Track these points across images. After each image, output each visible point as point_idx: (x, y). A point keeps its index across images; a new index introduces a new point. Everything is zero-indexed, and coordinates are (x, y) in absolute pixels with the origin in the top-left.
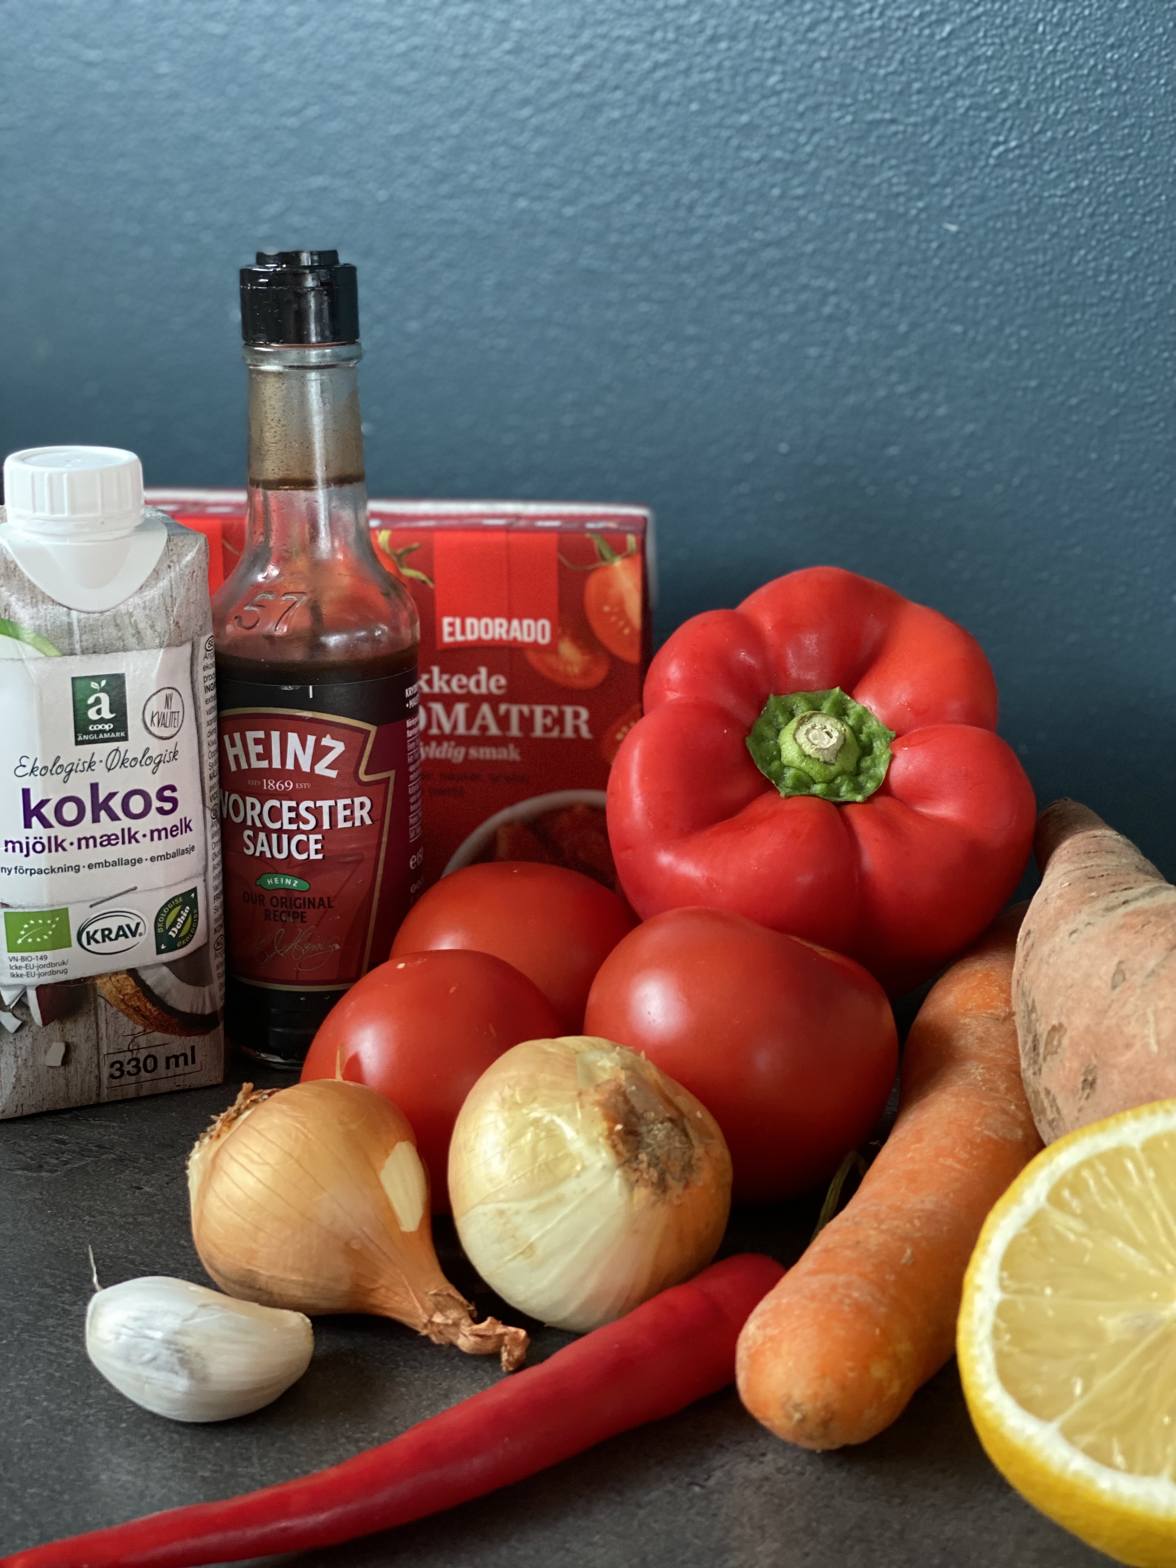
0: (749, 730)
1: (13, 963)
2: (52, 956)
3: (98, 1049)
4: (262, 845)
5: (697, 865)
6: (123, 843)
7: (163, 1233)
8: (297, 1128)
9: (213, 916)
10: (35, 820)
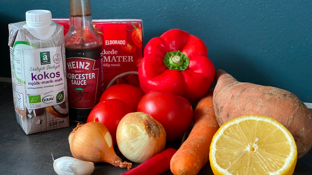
0: (163, 58)
1: (30, 105)
2: (38, 104)
3: (46, 121)
4: (75, 83)
5: (156, 83)
6: (50, 83)
7: (63, 152)
8: (89, 130)
9: (66, 96)
10: (34, 79)
